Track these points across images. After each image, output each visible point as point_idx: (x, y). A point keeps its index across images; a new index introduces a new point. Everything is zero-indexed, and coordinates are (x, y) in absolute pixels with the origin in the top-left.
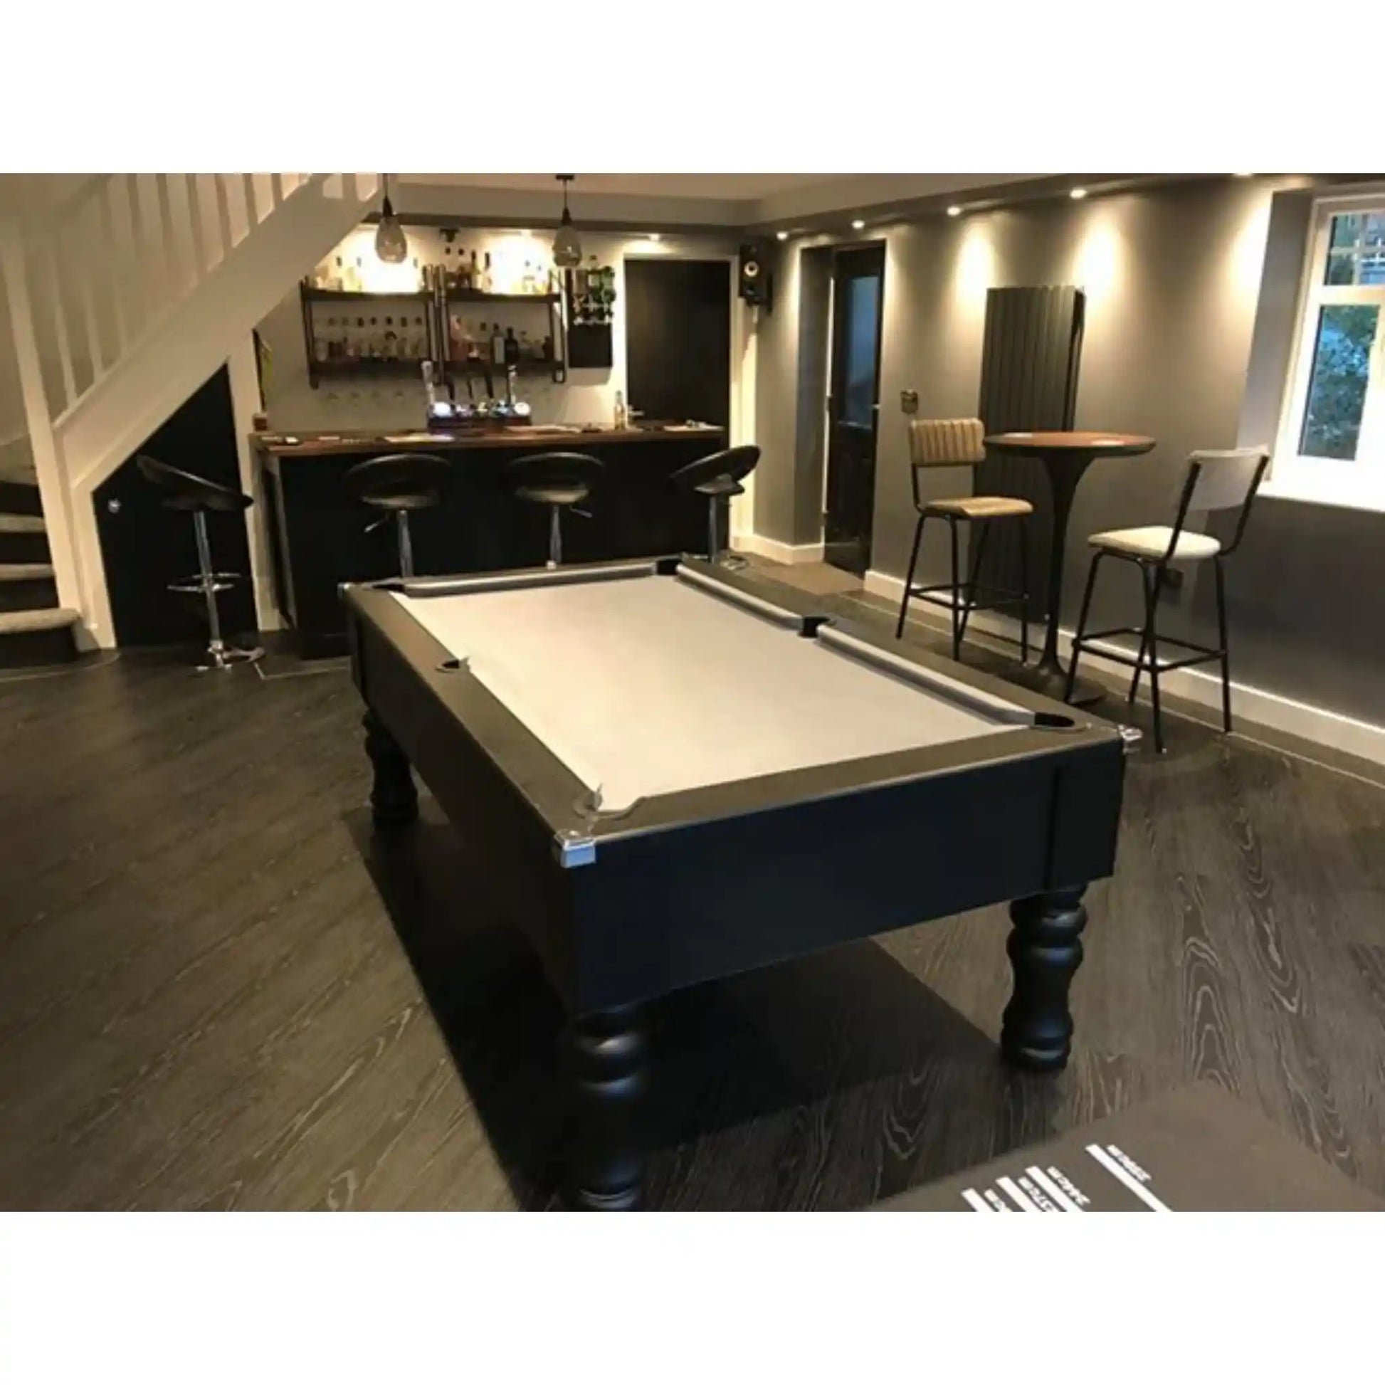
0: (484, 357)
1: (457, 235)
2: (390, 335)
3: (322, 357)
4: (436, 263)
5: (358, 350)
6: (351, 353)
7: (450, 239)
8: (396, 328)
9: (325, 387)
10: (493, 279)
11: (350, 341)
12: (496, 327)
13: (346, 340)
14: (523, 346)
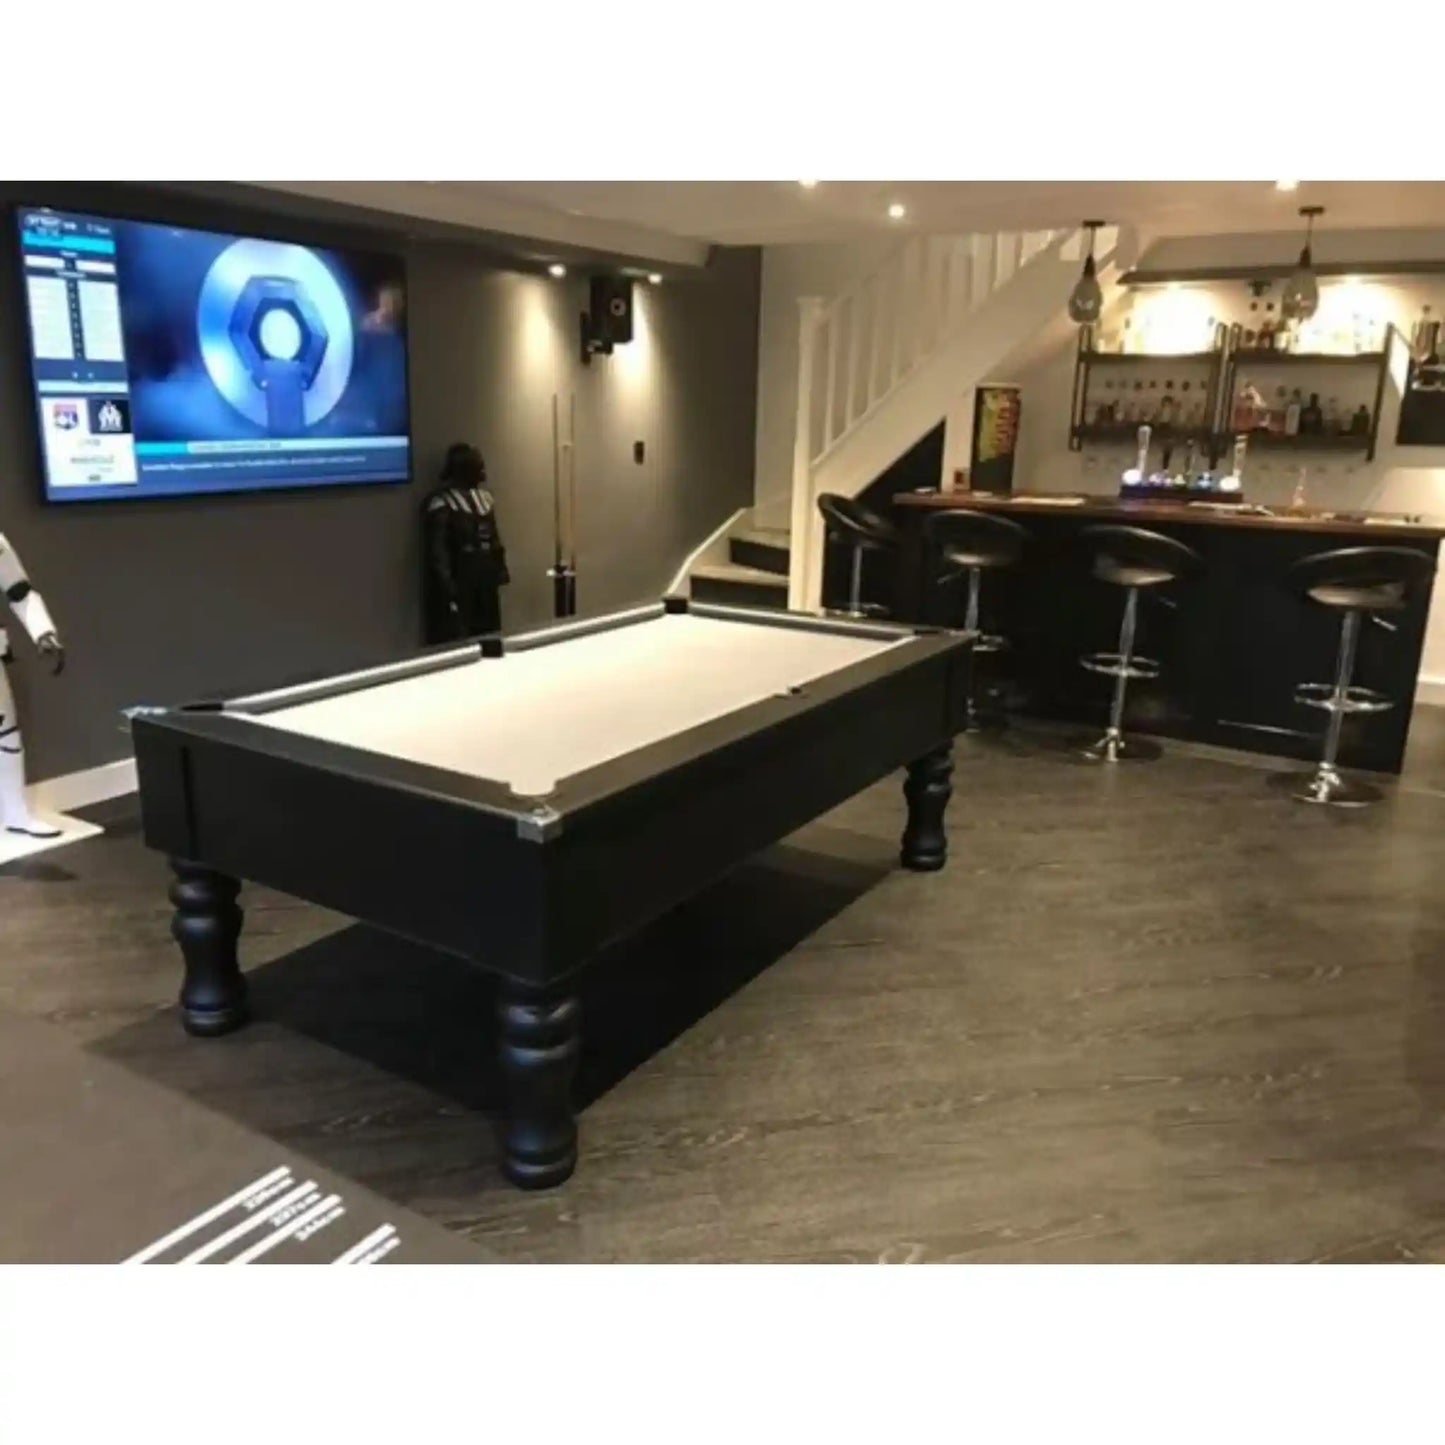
0: (1274, 428)
1: (1265, 288)
2: (1168, 400)
3: (1091, 418)
4: (1236, 319)
5: (1127, 414)
6: (1119, 416)
7: (1258, 292)
8: (1177, 393)
9: (1087, 450)
10: (1300, 338)
11: (1122, 404)
12: (1297, 393)
13: (1116, 403)
14: (1327, 416)
